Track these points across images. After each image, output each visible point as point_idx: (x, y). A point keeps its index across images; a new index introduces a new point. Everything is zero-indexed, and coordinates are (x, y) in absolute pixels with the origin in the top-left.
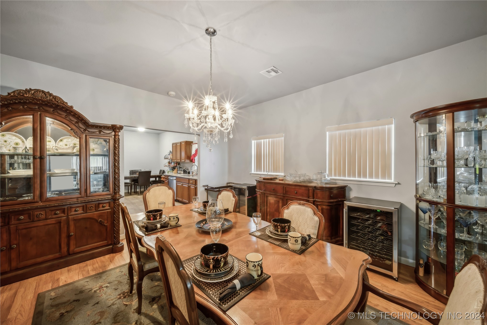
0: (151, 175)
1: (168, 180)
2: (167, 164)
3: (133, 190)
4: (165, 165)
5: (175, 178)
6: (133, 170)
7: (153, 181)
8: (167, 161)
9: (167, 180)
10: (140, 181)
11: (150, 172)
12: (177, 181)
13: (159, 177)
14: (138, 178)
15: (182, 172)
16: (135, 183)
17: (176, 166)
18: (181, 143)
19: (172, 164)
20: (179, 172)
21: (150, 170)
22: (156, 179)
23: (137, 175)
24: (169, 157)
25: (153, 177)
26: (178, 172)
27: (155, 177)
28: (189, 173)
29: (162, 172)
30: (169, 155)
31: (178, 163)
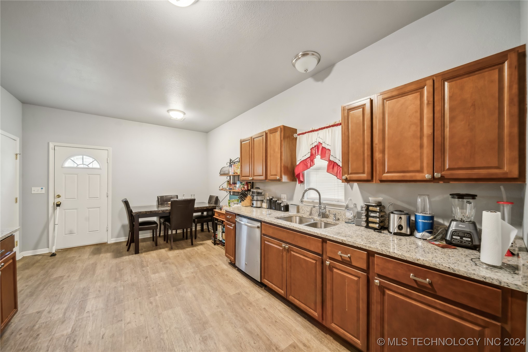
0: (196, 206)
1: (235, 223)
2: (225, 186)
3: (162, 234)
4: (221, 188)
5: (259, 224)
6: (164, 196)
7: (198, 217)
8: (225, 179)
9: (233, 225)
10: (174, 219)
11: (192, 201)
12: (264, 235)
13: (210, 210)
14: (170, 213)
15: (265, 205)
16: (165, 221)
17: (250, 190)
18: (266, 134)
19: (238, 186)
20: (257, 204)
21: (193, 198)
22: (203, 213)
23: (167, 208)
24: (230, 170)
25: (198, 210)
26: (253, 204)
27: (202, 210)
28: (287, 208)
29: (214, 200)
30: (231, 167)
31: (250, 184)
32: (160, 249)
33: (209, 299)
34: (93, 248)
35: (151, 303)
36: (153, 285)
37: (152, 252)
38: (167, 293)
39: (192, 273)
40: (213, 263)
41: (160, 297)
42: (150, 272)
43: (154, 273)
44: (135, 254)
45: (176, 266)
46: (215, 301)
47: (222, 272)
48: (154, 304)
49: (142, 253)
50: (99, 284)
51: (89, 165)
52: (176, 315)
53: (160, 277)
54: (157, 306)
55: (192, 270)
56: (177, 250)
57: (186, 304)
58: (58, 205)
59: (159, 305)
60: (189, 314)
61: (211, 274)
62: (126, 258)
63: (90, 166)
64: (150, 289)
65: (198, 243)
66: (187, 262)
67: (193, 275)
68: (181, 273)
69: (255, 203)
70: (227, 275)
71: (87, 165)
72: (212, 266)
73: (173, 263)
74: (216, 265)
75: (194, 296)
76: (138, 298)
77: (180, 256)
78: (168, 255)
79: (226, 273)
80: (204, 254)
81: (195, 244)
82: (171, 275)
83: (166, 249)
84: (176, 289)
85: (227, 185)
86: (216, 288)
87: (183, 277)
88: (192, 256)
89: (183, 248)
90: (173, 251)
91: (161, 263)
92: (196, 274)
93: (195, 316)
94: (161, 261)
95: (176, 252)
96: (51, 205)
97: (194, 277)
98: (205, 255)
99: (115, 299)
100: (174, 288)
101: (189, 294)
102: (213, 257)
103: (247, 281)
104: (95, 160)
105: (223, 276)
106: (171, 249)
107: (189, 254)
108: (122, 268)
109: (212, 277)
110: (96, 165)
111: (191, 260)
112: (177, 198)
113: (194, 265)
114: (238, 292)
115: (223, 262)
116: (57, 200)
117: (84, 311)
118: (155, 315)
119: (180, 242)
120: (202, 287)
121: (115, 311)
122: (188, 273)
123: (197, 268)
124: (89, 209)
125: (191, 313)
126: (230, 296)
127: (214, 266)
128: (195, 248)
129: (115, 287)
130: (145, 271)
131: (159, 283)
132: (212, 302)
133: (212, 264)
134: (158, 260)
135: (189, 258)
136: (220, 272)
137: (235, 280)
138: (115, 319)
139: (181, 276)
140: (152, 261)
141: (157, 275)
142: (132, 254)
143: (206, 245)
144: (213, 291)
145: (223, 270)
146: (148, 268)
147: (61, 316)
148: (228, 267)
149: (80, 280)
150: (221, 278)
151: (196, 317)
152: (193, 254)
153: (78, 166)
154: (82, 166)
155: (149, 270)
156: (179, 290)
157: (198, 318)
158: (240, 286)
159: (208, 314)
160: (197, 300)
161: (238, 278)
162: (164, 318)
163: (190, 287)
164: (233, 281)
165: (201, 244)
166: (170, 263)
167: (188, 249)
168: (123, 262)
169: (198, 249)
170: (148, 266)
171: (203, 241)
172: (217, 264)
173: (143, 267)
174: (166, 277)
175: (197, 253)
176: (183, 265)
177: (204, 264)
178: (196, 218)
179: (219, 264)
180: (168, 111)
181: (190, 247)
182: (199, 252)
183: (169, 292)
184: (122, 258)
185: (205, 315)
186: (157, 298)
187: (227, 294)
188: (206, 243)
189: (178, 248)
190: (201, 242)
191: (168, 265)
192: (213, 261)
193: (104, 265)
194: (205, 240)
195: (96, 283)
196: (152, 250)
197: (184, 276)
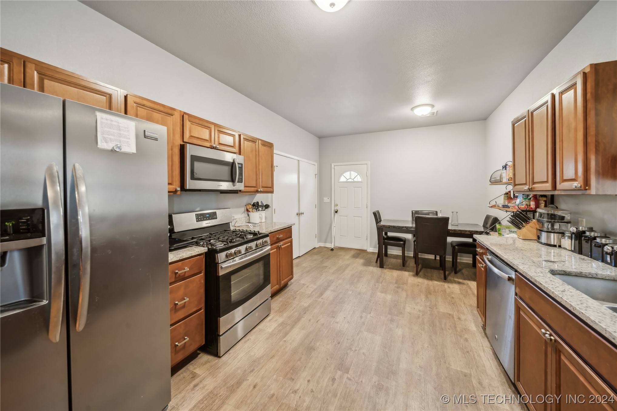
2: (502, 200)
4: (493, 203)
8: (499, 188)
15: (566, 243)
17: (534, 211)
18: (553, 96)
20: (549, 238)
24: (504, 175)
26: (539, 238)
30: (504, 169)
31: (545, 199)
32: (405, 271)
33: (417, 353)
34: (356, 251)
35: (361, 317)
36: (373, 303)
37: (395, 271)
38: (379, 317)
39: (420, 311)
40: (456, 312)
41: (372, 317)
42: (379, 289)
43: (382, 292)
44: (380, 268)
45: (407, 295)
46: (423, 358)
47: (462, 331)
48: (363, 320)
49: (386, 268)
50: (340, 281)
51: (354, 179)
52: (372, 342)
53: (384, 298)
54: (363, 323)
55: (421, 308)
56: (422, 278)
57: (388, 339)
58: (336, 212)
59: (366, 323)
60: (384, 350)
61: (443, 326)
62: (371, 269)
63: (356, 180)
64: (368, 304)
65: (456, 279)
66: (423, 297)
67: (418, 313)
68: (407, 305)
69: (544, 235)
70: (466, 340)
71: (353, 179)
72: (453, 317)
73: (405, 291)
74: (459, 319)
75: (404, 337)
76: (355, 307)
77: (420, 287)
78: (407, 280)
79: (466, 336)
80: (453, 296)
81: (451, 280)
82: (395, 301)
83: (411, 273)
84: (390, 319)
85: (504, 199)
86: (437, 346)
87: (406, 310)
88: (435, 292)
89: (431, 279)
90: (416, 278)
91: (395, 285)
92: (423, 315)
93: (388, 357)
94: (396, 283)
95: (419, 280)
96: (333, 211)
97: (419, 317)
98: (453, 298)
99: (341, 299)
100: (389, 316)
101: (399, 332)
102: (463, 305)
103: (497, 369)
104: (358, 174)
105: (459, 337)
106: (417, 274)
107: (432, 288)
108: (362, 276)
109: (442, 329)
110: (359, 179)
111: (429, 296)
112: (437, 215)
113: (428, 304)
114: (466, 371)
115: (474, 319)
116: (336, 208)
117: (321, 296)
118: (356, 330)
119: (432, 270)
120: (419, 333)
121: (335, 308)
122: (415, 309)
123: (428, 309)
124: (355, 217)
125: (386, 352)
126: (448, 368)
127: (455, 317)
128: (446, 285)
129: (347, 289)
130: (376, 286)
131: (379, 303)
132: (418, 357)
133: (455, 314)
134: (394, 281)
135: (428, 293)
136: (458, 329)
137: (475, 353)
138: (332, 313)
139: (404, 308)
140: (388, 279)
141: (383, 294)
142: (378, 267)
143: (465, 287)
144: (429, 347)
145: (466, 330)
146: (380, 285)
147: (310, 293)
148: (478, 330)
149: (333, 273)
150: (454, 338)
151: (388, 359)
152: (436, 290)
153: (348, 181)
154: (350, 180)
155: (380, 287)
156: (392, 320)
157: (390, 362)
158: (477, 367)
159: (403, 365)
160: (403, 342)
161: (482, 354)
162: (361, 338)
163: (405, 325)
164: (471, 353)
165: (459, 283)
166: (403, 290)
167: (436, 283)
168: (366, 271)
169: (449, 287)
170: (382, 283)
171: (465, 279)
172: (463, 317)
173: (378, 282)
174: (390, 300)
175: (445, 291)
176: (415, 298)
177: (443, 308)
178: (457, 245)
179: (466, 320)
180: (412, 109)
181: (440, 281)
182: (448, 291)
183: (381, 317)
184: (368, 267)
185: (399, 365)
186: (369, 316)
187: (445, 362)
188: (468, 284)
189: (425, 277)
190: (461, 281)
191: (400, 290)
192: (458, 311)
193: (353, 268)
194: (469, 280)
195: (339, 279)
196: (397, 269)
197: (408, 309)
